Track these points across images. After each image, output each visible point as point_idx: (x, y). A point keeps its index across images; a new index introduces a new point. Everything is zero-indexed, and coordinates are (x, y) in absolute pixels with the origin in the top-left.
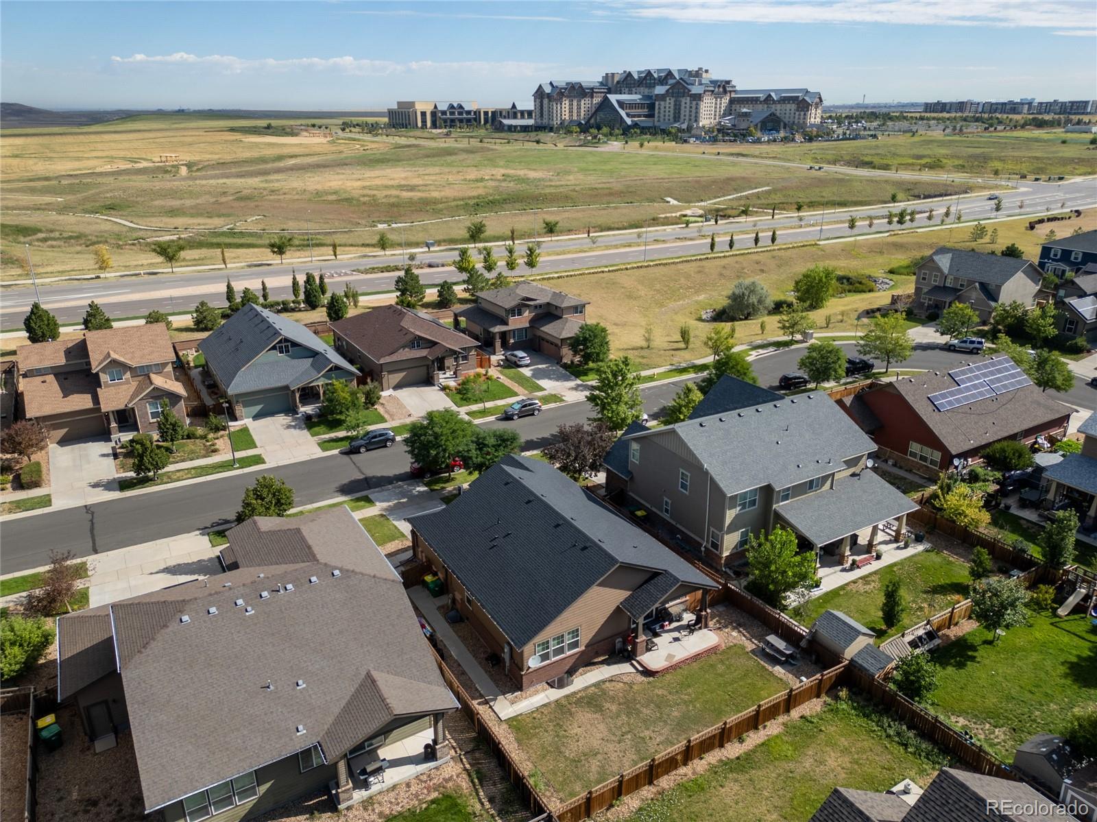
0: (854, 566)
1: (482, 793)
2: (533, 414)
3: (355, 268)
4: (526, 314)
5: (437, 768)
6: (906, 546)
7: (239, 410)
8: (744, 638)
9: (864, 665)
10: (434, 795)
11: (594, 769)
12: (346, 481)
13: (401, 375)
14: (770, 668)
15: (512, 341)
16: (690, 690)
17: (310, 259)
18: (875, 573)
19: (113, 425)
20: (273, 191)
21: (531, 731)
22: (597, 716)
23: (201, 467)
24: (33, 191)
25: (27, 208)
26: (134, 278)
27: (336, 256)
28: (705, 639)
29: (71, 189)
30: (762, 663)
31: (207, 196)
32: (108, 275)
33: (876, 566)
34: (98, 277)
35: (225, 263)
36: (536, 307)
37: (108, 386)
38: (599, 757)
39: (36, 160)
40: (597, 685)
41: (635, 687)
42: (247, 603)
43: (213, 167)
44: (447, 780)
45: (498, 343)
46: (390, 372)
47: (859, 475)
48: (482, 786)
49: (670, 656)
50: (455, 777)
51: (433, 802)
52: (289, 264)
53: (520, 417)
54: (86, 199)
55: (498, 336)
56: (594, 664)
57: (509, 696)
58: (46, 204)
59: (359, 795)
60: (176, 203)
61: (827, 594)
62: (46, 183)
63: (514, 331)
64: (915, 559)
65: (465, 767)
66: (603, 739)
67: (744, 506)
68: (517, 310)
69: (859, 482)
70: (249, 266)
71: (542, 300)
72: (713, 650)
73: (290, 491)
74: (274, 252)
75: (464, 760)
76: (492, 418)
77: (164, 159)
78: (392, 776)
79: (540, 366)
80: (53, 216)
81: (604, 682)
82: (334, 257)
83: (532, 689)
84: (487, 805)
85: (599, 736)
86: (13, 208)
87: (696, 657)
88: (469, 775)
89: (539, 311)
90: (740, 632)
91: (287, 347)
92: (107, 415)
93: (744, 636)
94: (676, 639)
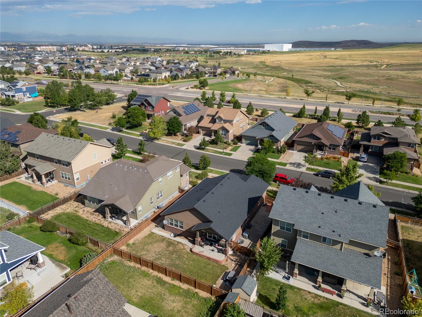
0: (318, 288)
2: (329, 178)
4: (383, 140)
5: (126, 227)
6: (367, 306)
7: (244, 140)
8: (233, 268)
9: (227, 297)
10: (118, 231)
11: (142, 253)
13: (303, 147)
14: (219, 278)
15: (370, 150)
17: (361, 104)
18: (327, 299)
19: (213, 134)
21: (150, 238)
22: (165, 247)
23: (217, 151)
24: (325, 70)
25: (317, 76)
26: (295, 100)
27: (373, 104)
29: (337, 71)
30: (221, 276)
31: (376, 77)
32: (288, 98)
33: (335, 298)
34: (285, 98)
35: (326, 100)
36: (390, 138)
38: (147, 253)
39: (340, 60)
40: (178, 242)
41: (184, 251)
43: (396, 66)
44: (123, 231)
45: (362, 149)
46: (297, 144)
47: (370, 256)
49: (203, 252)
50: (125, 231)
51: (116, 232)
52: (351, 104)
53: (322, 176)
54: (336, 75)
55: (362, 146)
56: (187, 238)
57: (161, 229)
58: (324, 75)
59: (110, 220)
60: (362, 78)
61: (289, 285)
62: (331, 68)
63: (372, 146)
64: (363, 314)
67: (282, 228)
68: (378, 137)
69: (364, 258)
70: (335, 103)
71: (394, 136)
72: (217, 262)
73: (210, 162)
74: (346, 99)
76: (313, 173)
77: (382, 62)
78: (119, 222)
80: (322, 79)
81: (181, 243)
82: (372, 105)
83: (167, 232)
85: (156, 250)
86: (314, 75)
87: (209, 258)
89: (391, 141)
90: (236, 266)
91: (265, 125)
94: (213, 250)
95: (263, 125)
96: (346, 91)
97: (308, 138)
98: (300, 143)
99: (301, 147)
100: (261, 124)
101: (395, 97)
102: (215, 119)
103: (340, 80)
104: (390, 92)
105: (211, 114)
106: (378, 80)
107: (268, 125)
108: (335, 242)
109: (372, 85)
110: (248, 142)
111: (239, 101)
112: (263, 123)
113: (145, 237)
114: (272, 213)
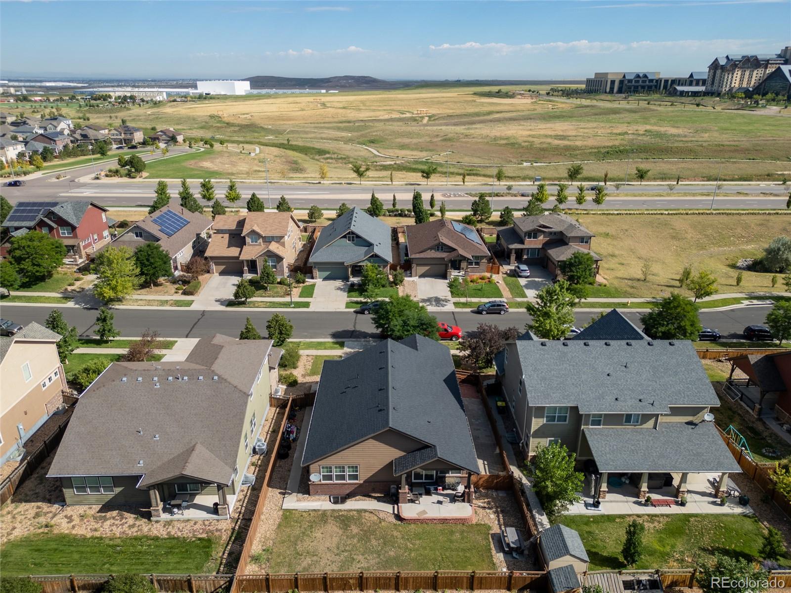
0: (648, 502)
1: (229, 547)
2: (500, 313)
3: (469, 192)
4: (541, 237)
5: (218, 520)
6: (722, 504)
7: (316, 272)
8: (497, 522)
9: (554, 580)
10: (204, 536)
11: (305, 564)
12: (340, 330)
13: (427, 268)
14: (494, 552)
15: (525, 257)
16: (418, 542)
17: (446, 183)
18: (667, 516)
19: (246, 268)
20: (466, 136)
21: (292, 523)
22: (341, 532)
23: (274, 303)
24: (339, 129)
25: (331, 139)
26: (338, 185)
27: (464, 182)
28: (462, 510)
29: (358, 129)
30: (492, 546)
31: (427, 137)
32: (325, 182)
33: (675, 510)
34: (320, 183)
35: (392, 181)
36: (551, 233)
37: (250, 245)
38: (315, 558)
39: (352, 110)
40: (359, 511)
41: (383, 523)
42: (159, 381)
43: (443, 118)
44: (217, 530)
45: (513, 257)
46: (418, 265)
47: (696, 425)
48: (233, 542)
49: (424, 512)
50: (223, 531)
51: (200, 539)
52: (431, 185)
53: (487, 313)
54: (362, 136)
55: (513, 252)
56: (370, 496)
57: (300, 495)
58: (341, 137)
59: (165, 516)
60: (406, 141)
61: (603, 516)
62: (347, 124)
63: (528, 249)
64: (724, 518)
65: (235, 527)
66: (328, 548)
67: (551, 419)
68: (533, 234)
69: (691, 430)
70: (406, 184)
71: (556, 228)
72: (462, 521)
73: (291, 327)
74: (423, 176)
75: (239, 523)
76: (469, 310)
77: (419, 112)
78: (191, 514)
79: (537, 279)
80: (341, 145)
81: (365, 511)
82: (462, 183)
83: (317, 497)
84: (226, 555)
85: (328, 544)
86: (325, 139)
87: (444, 521)
88: (232, 533)
89: (554, 237)
90: (498, 516)
91: (353, 237)
92: (242, 261)
93: (499, 521)
94: (440, 502)
95: (349, 237)
96: (395, 164)
97: (433, 251)
98: (422, 262)
99: (423, 269)
100: (345, 237)
101: (470, 168)
102: (244, 237)
103: (372, 145)
104: (460, 160)
105: (226, 227)
106: (431, 142)
107: (358, 237)
108: (646, 418)
109: (426, 151)
110: (327, 273)
111: (258, 196)
112: (349, 233)
113: (279, 525)
114: (531, 397)
